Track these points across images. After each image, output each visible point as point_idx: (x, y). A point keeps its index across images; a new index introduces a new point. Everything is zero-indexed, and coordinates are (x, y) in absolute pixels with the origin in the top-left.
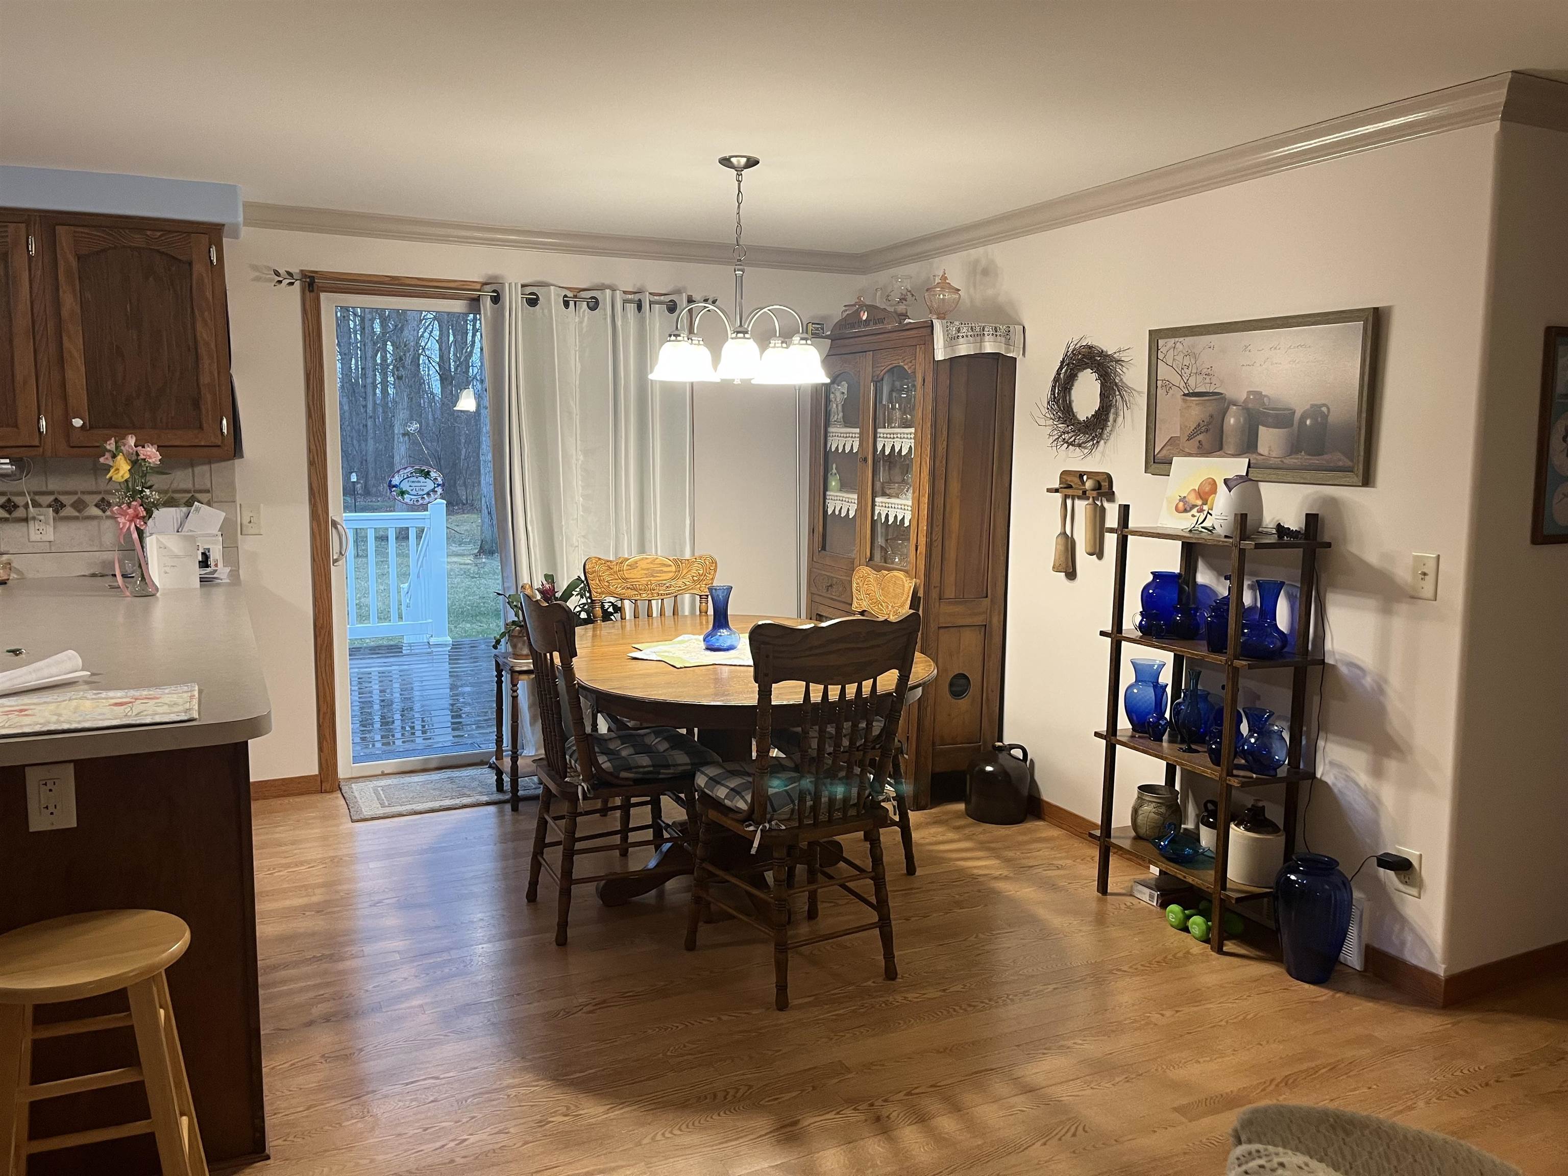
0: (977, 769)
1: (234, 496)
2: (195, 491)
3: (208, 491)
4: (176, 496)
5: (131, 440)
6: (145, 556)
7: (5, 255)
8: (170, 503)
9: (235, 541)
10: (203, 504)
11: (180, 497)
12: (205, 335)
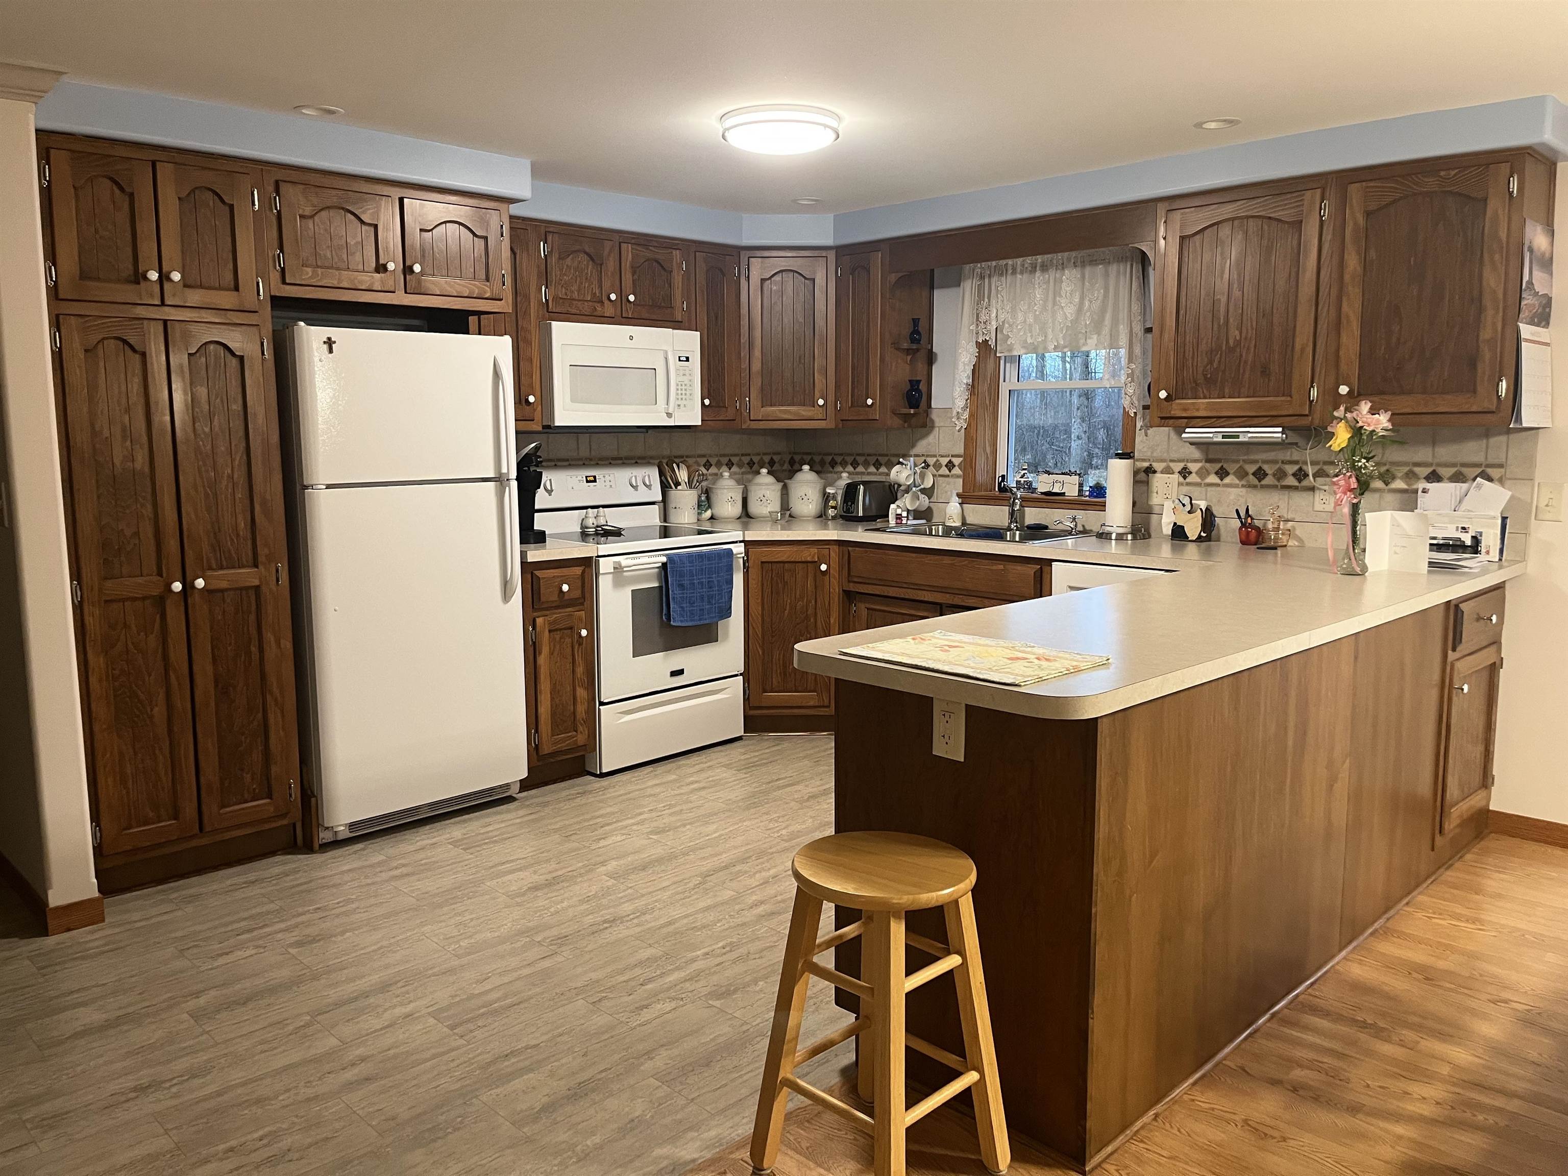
1: (1533, 473)
2: (1488, 466)
3: (1501, 466)
5: (1365, 406)
6: (1354, 532)
7: (1298, 225)
8: (1458, 478)
9: (1527, 526)
10: (1490, 479)
11: (1470, 472)
12: (1492, 280)
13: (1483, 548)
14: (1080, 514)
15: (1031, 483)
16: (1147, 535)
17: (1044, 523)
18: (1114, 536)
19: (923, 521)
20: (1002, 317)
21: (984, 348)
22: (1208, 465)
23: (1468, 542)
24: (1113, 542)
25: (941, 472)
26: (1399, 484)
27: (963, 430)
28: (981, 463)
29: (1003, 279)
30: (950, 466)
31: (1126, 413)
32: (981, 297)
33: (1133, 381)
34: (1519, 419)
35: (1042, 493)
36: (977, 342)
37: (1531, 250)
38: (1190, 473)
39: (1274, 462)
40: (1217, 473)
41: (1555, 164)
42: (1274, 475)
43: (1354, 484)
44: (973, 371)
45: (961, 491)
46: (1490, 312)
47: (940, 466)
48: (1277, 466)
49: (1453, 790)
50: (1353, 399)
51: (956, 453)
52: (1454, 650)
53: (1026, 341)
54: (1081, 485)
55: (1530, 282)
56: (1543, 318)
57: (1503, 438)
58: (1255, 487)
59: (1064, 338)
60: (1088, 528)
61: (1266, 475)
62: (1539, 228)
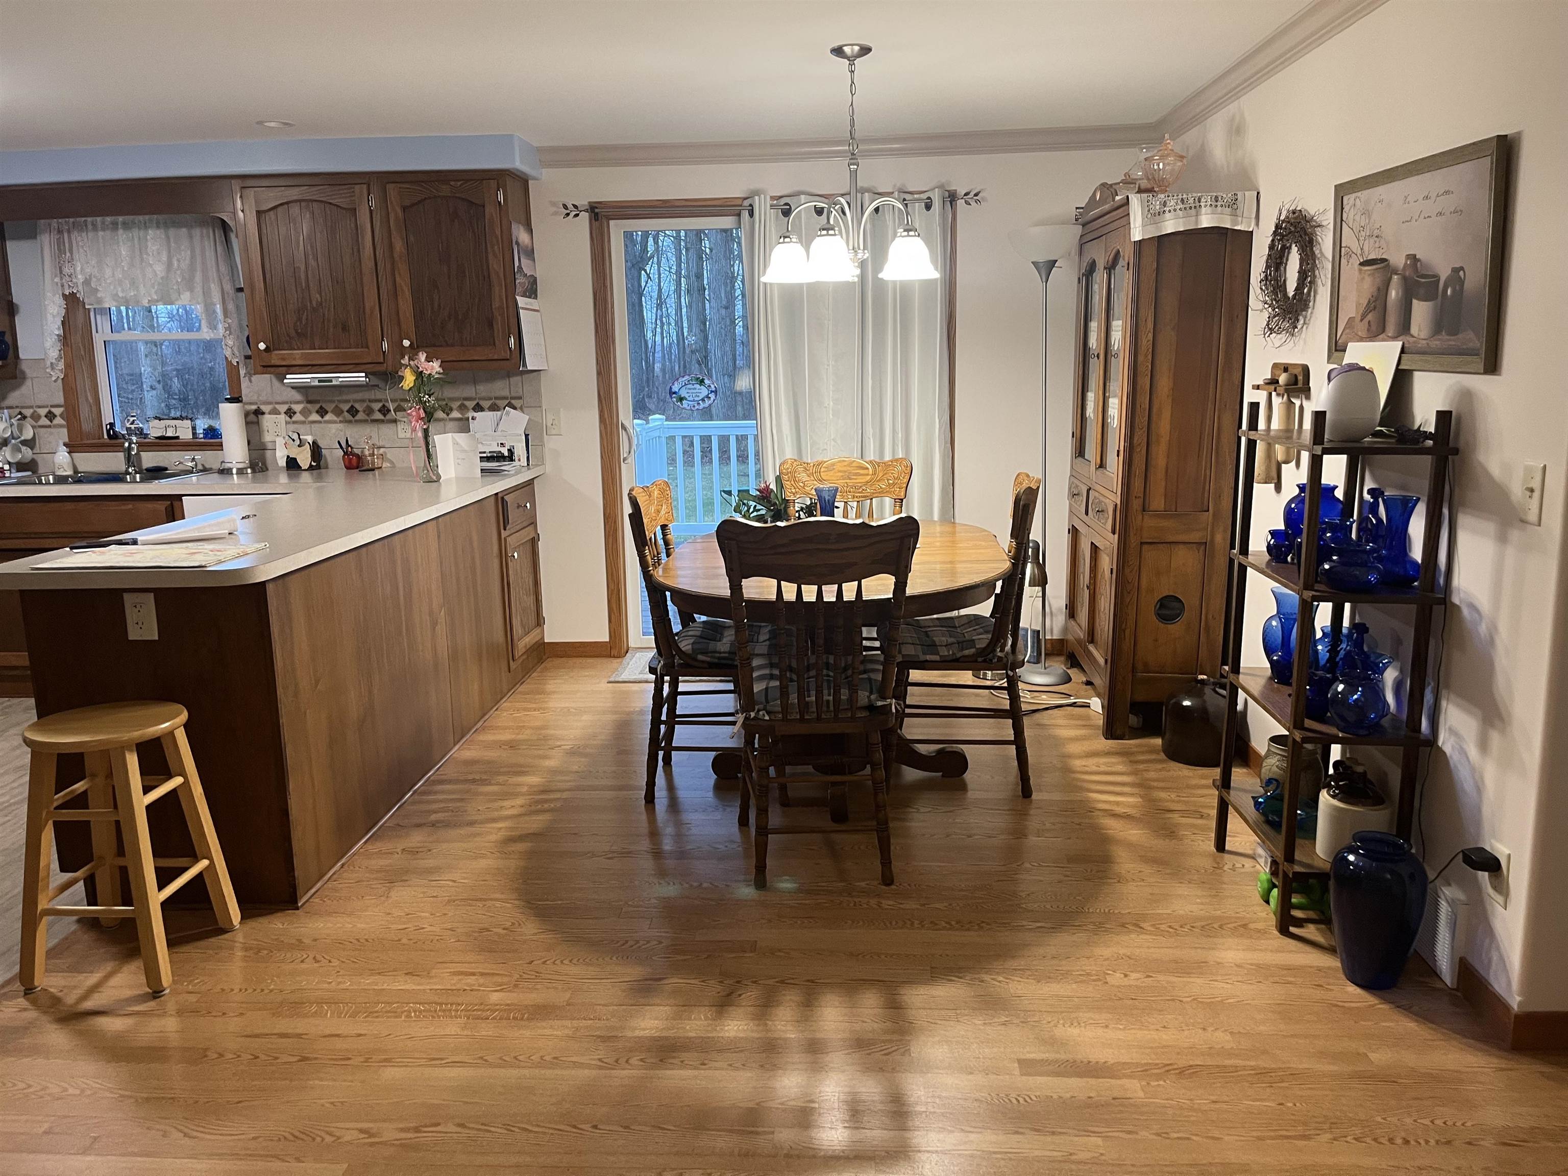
0: (1174, 701)
1: (540, 402)
2: (512, 398)
3: (520, 398)
4: (498, 402)
5: (422, 356)
6: (428, 450)
7: (353, 211)
8: (494, 408)
9: (542, 440)
10: (515, 408)
11: (502, 403)
12: (495, 265)
13: (516, 457)
14: (198, 456)
15: (142, 429)
16: (264, 469)
17: (162, 464)
18: (234, 471)
19: (29, 473)
20: (88, 271)
21: (72, 301)
22: (309, 406)
23: (506, 454)
24: (235, 476)
25: (41, 422)
26: (456, 414)
27: (60, 381)
28: (85, 412)
29: (84, 234)
30: (50, 416)
31: (229, 363)
32: (61, 251)
33: (230, 334)
34: (525, 365)
35: (157, 438)
36: (64, 295)
37: (517, 243)
38: (295, 413)
39: (363, 401)
40: (317, 412)
41: (527, 181)
42: (364, 411)
43: (423, 414)
44: (63, 323)
45: (67, 440)
46: (496, 289)
47: (39, 417)
48: (365, 405)
49: (518, 630)
50: (414, 350)
51: (56, 402)
52: (505, 529)
53: (117, 295)
54: (194, 428)
55: (520, 267)
56: (532, 292)
57: (519, 378)
58: (350, 422)
59: (156, 293)
60: (207, 466)
61: (357, 411)
62: (522, 228)
